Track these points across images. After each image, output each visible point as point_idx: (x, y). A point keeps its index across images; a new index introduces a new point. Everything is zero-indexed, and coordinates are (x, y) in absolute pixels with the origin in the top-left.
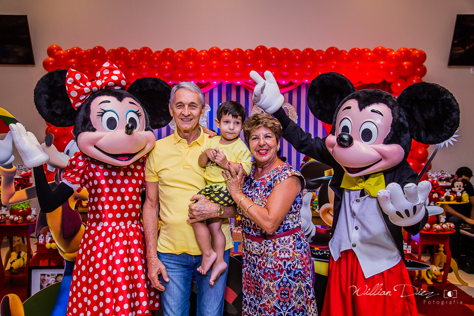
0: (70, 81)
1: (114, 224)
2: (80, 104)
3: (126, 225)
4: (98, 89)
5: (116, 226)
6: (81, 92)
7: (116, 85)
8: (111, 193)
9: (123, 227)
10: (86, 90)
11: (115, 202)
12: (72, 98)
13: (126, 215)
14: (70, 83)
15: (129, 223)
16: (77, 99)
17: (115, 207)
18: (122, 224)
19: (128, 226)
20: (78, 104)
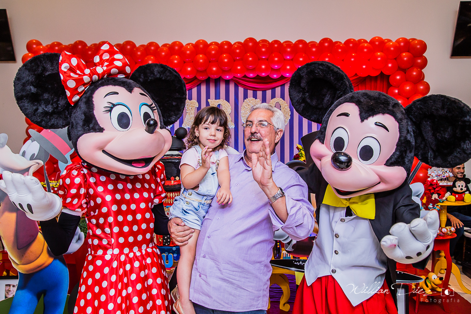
0: (65, 68)
1: (126, 250)
2: (78, 97)
3: (140, 250)
4: (99, 77)
5: (129, 253)
6: (80, 82)
8: (119, 212)
9: (138, 254)
10: (86, 79)
11: (125, 222)
12: (69, 89)
13: (140, 238)
14: (66, 70)
15: (144, 247)
16: (74, 91)
17: (126, 229)
18: (136, 249)
19: (144, 252)
20: (76, 98)
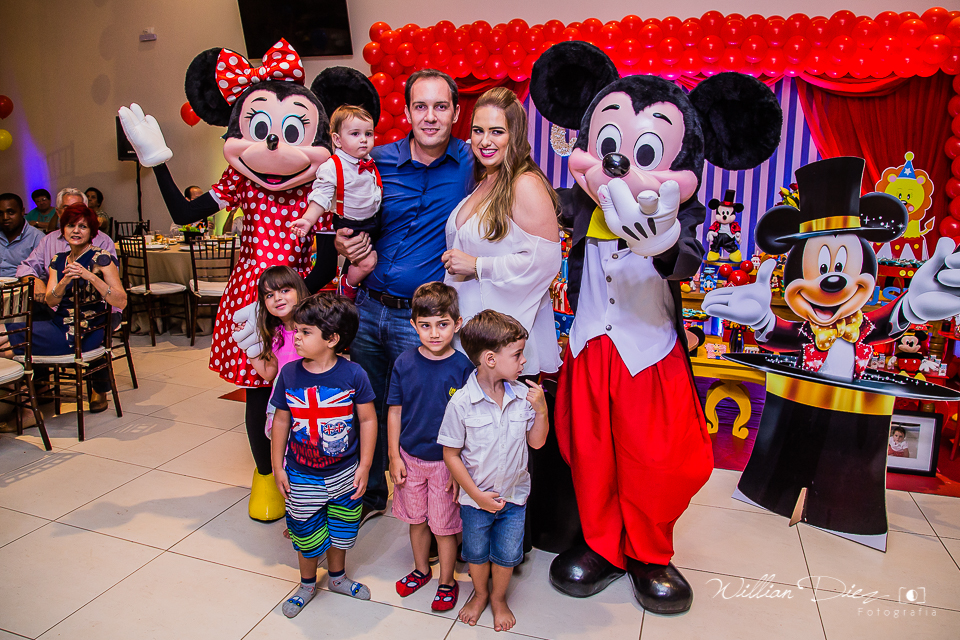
0: (220, 67)
1: (264, 265)
2: (234, 98)
4: (259, 79)
6: (233, 83)
7: (286, 76)
10: (242, 80)
12: (223, 90)
14: (221, 70)
16: (229, 91)
17: (266, 243)
20: (232, 98)
